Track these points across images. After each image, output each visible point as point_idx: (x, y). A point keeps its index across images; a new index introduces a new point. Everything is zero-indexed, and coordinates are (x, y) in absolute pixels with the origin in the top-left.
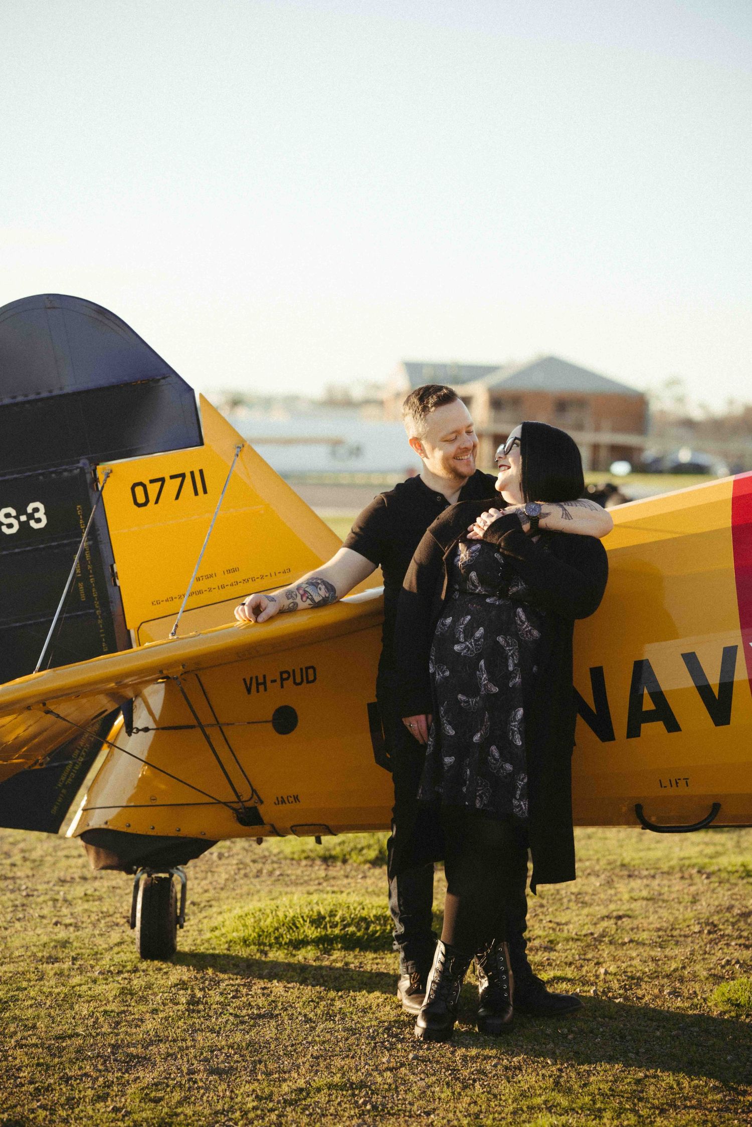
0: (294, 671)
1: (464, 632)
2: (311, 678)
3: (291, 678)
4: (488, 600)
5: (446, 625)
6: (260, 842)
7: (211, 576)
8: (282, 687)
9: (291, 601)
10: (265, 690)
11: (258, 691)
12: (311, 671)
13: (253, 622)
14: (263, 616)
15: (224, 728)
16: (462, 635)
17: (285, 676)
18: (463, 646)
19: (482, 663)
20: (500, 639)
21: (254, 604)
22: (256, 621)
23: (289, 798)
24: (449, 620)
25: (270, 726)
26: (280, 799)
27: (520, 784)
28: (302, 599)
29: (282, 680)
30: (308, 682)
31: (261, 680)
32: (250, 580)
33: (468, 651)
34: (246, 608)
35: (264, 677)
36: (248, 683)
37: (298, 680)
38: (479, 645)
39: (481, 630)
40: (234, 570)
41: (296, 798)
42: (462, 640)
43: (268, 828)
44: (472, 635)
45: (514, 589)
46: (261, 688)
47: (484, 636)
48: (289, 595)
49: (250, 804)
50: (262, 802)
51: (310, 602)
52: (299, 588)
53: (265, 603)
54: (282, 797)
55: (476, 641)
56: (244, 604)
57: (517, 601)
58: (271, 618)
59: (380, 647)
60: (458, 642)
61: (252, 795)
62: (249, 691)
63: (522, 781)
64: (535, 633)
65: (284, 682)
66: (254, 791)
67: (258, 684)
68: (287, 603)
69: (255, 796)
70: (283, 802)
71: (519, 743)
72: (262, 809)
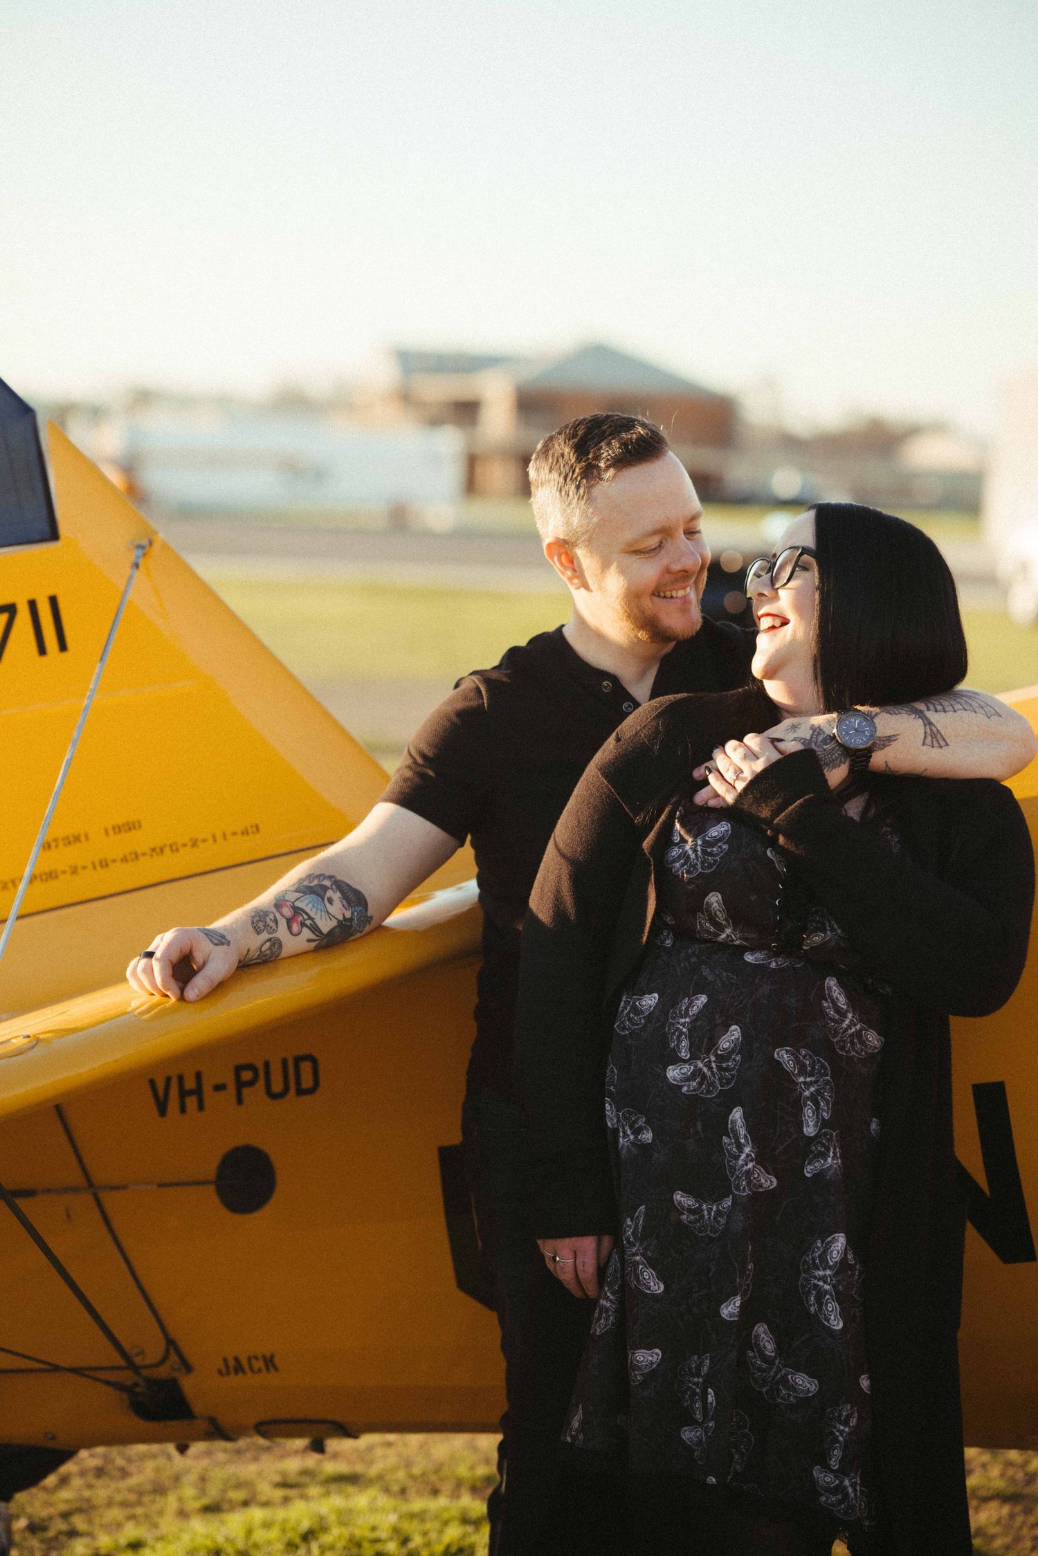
0: (267, 1065)
1: (690, 1037)
2: (307, 1082)
3: (261, 1084)
4: (749, 958)
5: (642, 1012)
6: (182, 1449)
7: (77, 839)
8: (240, 1101)
9: (265, 936)
10: (201, 1107)
11: (183, 1110)
12: (306, 1067)
13: (173, 999)
14: (198, 985)
15: (106, 1197)
16: (685, 1043)
17: (247, 1075)
18: (687, 1069)
19: (737, 1114)
20: (783, 1056)
21: (175, 956)
22: (182, 998)
23: (254, 1361)
24: (650, 1001)
25: (211, 1189)
26: (231, 1363)
27: (842, 1431)
28: (290, 928)
29: (240, 1085)
30: (301, 1092)
31: (190, 1084)
32: (167, 850)
33: (700, 1084)
34: (156, 966)
35: (198, 1076)
36: (161, 1092)
37: (277, 1086)
38: (727, 1069)
39: (735, 1032)
40: (131, 826)
41: (270, 1362)
42: (684, 1054)
43: (202, 1425)
44: (713, 1043)
45: (817, 939)
46: (191, 1102)
47: (745, 1047)
48: (260, 921)
49: (162, 1372)
50: (188, 1368)
51: (312, 936)
52: (279, 904)
53: (203, 949)
54: (236, 1359)
55: (721, 1059)
56: (150, 955)
57: (822, 963)
58: (219, 988)
59: (470, 1031)
60: (676, 1060)
61: (167, 1351)
62: (162, 1109)
63: (846, 1423)
64: (873, 1039)
65: (245, 1091)
66: (171, 1343)
67: (183, 1094)
68: (255, 942)
69: (174, 1357)
70: (239, 1368)
71: (837, 1325)
72: (188, 1385)
